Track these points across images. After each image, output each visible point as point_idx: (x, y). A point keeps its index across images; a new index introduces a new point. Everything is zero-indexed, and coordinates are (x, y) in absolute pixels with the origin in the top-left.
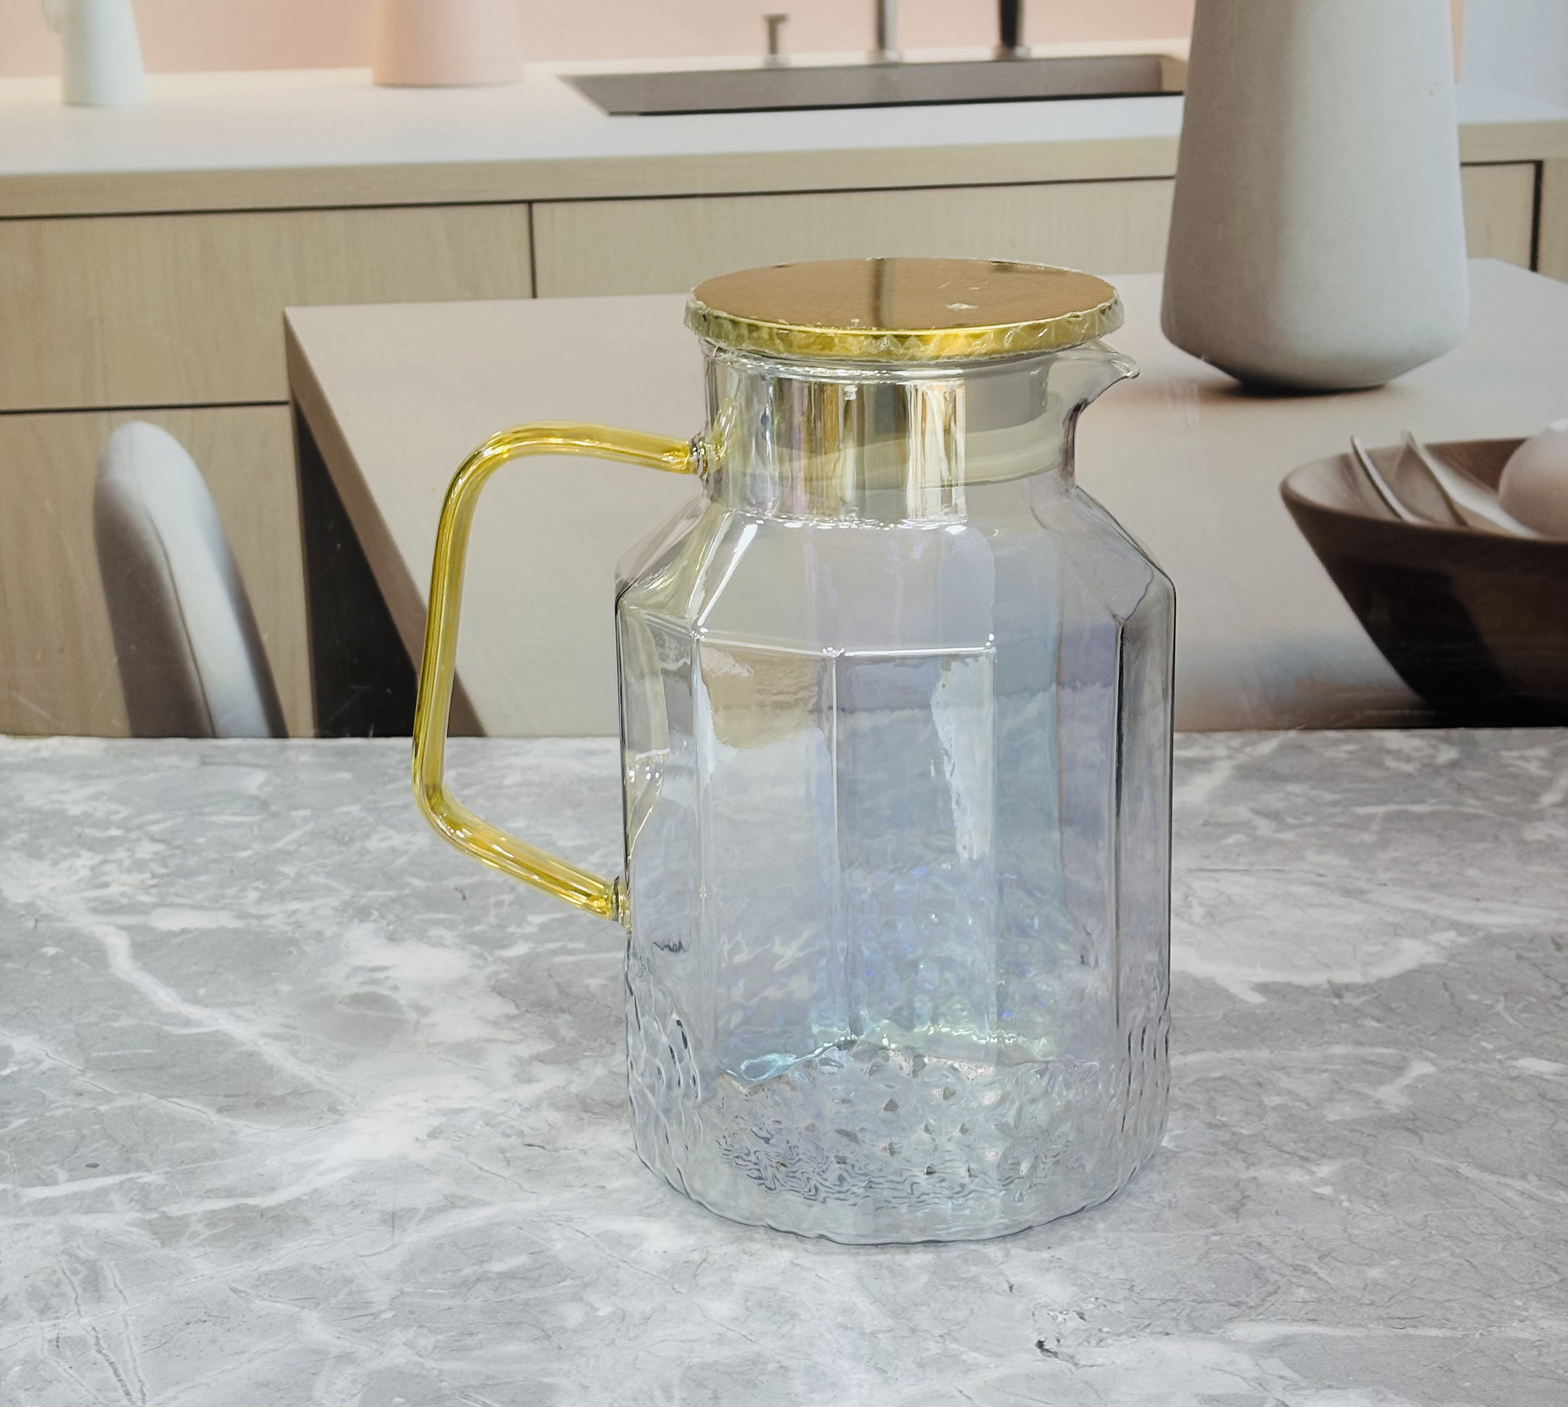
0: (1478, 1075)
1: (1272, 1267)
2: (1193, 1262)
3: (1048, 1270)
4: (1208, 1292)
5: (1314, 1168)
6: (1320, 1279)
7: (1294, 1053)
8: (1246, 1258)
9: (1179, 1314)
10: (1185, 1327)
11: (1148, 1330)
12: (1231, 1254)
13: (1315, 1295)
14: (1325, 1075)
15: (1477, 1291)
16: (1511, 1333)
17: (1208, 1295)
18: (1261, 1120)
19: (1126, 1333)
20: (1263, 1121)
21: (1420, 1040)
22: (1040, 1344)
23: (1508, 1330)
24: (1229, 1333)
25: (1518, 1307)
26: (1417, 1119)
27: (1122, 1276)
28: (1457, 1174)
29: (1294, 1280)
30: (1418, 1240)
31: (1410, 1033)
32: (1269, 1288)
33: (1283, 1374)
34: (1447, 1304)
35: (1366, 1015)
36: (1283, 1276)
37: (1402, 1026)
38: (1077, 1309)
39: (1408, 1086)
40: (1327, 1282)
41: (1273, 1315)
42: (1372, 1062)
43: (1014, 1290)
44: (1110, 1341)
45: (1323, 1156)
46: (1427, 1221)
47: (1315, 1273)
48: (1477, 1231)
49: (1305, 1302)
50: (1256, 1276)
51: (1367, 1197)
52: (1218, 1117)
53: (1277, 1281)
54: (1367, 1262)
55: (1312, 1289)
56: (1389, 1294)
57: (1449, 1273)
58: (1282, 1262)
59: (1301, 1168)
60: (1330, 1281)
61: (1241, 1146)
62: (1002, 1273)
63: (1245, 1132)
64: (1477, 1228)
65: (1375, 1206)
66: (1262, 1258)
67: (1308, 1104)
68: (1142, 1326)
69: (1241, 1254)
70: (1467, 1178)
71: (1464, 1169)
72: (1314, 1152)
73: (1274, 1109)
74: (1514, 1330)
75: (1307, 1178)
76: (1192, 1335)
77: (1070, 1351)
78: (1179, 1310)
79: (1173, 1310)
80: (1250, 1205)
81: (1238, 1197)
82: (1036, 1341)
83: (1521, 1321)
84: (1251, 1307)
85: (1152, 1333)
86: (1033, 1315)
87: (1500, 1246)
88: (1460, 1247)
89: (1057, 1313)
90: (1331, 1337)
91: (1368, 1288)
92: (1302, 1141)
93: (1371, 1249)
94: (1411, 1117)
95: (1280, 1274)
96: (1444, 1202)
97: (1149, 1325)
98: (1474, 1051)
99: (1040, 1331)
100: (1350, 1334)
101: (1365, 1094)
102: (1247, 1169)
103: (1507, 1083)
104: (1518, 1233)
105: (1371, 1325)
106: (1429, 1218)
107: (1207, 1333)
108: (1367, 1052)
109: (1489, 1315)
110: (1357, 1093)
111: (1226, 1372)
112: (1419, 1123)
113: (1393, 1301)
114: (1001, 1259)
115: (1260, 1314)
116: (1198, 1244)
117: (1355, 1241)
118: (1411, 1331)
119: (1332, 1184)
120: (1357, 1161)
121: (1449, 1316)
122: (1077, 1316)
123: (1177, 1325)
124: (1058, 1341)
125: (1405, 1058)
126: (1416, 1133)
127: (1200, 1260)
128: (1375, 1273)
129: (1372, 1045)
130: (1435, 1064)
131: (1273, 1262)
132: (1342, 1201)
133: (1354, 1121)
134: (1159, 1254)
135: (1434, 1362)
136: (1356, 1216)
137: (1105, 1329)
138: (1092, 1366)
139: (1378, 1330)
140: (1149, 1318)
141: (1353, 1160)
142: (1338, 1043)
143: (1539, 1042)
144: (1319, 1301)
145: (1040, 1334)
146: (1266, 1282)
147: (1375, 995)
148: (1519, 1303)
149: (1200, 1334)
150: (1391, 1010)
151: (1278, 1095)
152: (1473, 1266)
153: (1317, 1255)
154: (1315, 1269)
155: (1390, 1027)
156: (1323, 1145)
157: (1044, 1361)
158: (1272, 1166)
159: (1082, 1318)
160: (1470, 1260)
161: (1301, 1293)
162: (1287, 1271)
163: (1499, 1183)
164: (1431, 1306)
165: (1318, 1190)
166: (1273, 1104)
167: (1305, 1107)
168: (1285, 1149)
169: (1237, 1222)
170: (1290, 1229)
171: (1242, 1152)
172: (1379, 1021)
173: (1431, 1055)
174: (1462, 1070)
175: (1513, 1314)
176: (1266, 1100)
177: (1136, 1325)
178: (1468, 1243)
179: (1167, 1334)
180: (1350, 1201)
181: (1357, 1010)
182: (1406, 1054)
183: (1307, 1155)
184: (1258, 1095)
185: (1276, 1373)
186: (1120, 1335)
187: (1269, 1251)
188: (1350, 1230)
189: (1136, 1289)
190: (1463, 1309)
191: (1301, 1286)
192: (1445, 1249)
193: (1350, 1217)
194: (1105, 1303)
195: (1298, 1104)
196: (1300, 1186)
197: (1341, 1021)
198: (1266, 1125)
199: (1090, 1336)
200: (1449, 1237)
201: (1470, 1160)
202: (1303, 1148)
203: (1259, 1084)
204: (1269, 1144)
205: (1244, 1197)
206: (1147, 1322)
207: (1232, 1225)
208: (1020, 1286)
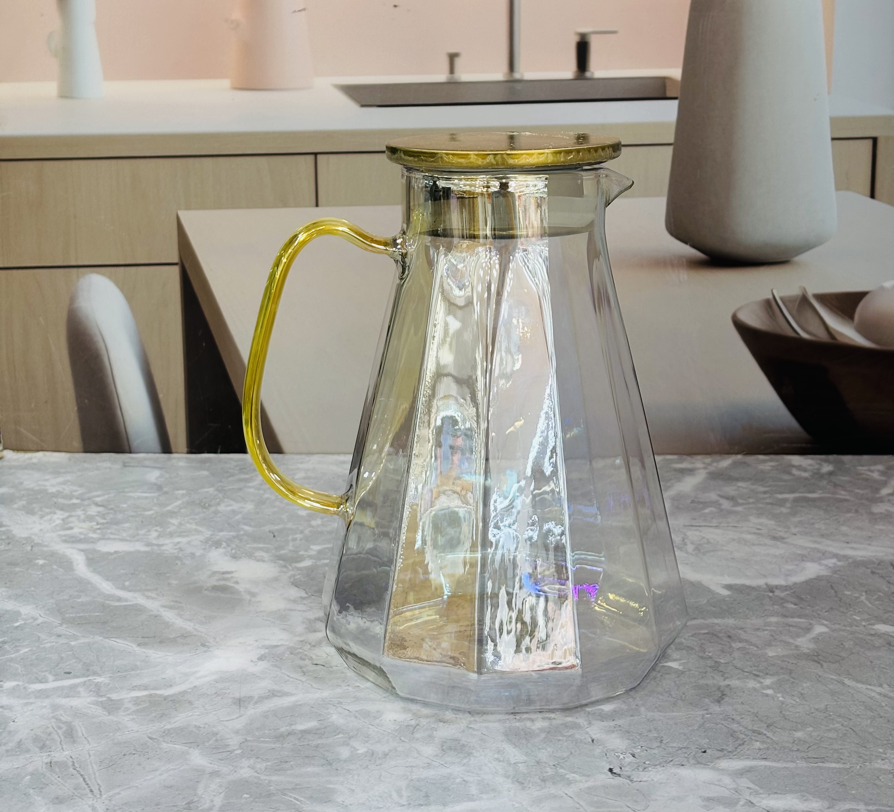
0: (852, 633)
1: (740, 731)
2: (696, 728)
3: (613, 732)
4: (705, 743)
5: (762, 681)
6: (768, 737)
7: (748, 621)
8: (725, 726)
9: (689, 755)
10: (692, 761)
11: (671, 763)
12: (717, 724)
13: (766, 746)
14: (766, 632)
15: (858, 744)
16: (877, 766)
17: (705, 745)
18: (731, 655)
19: (659, 764)
20: (732, 656)
21: (819, 615)
22: (611, 770)
23: (876, 764)
24: (718, 765)
25: (880, 752)
26: (819, 655)
27: (656, 735)
28: (843, 684)
29: (753, 738)
30: (823, 718)
31: (813, 611)
32: (739, 742)
33: (749, 786)
34: (841, 751)
35: (788, 602)
36: (747, 735)
37: (808, 608)
38: (631, 752)
39: (813, 638)
40: (772, 739)
41: (743, 756)
42: (792, 626)
43: (594, 742)
44: (650, 769)
45: (767, 674)
46: (827, 708)
47: (765, 734)
48: (856, 713)
49: (760, 749)
50: (732, 735)
51: (793, 695)
52: (707, 653)
53: (744, 738)
54: (794, 729)
55: (763, 742)
56: (808, 745)
57: (841, 735)
58: (746, 728)
59: (755, 680)
60: (774, 738)
61: (720, 669)
62: (587, 733)
63: (722, 661)
64: (855, 712)
65: (798, 700)
66: (735, 726)
67: (758, 647)
68: (668, 761)
69: (722, 724)
70: (849, 686)
71: (847, 681)
72: (762, 672)
73: (738, 649)
74: (879, 764)
75: (758, 685)
76: (697, 766)
77: (628, 773)
78: (688, 753)
79: (686, 753)
80: (727, 699)
81: (720, 695)
82: (608, 768)
83: (883, 760)
84: (730, 752)
85: (674, 765)
86: (606, 755)
87: (869, 721)
88: (846, 722)
89: (619, 754)
90: (775, 767)
91: (795, 742)
92: (755, 666)
93: (796, 722)
94: (816, 654)
95: (745, 735)
96: (836, 698)
97: (672, 761)
98: (850, 621)
99: (610, 763)
100: (787, 766)
101: (789, 642)
102: (724, 680)
103: (869, 637)
104: (879, 714)
105: (798, 762)
106: (828, 706)
107: (705, 765)
108: (790, 620)
109: (864, 756)
110: (785, 642)
111: (716, 785)
112: (820, 657)
113: (810, 749)
114: (587, 726)
115: (735, 755)
116: (698, 719)
117: (788, 718)
118: (821, 764)
119: (773, 689)
120: (787, 677)
121: (842, 757)
122: (631, 756)
123: (688, 761)
124: (621, 768)
125: (810, 624)
126: (819, 663)
127: (700, 727)
128: (799, 734)
129: (792, 617)
130: (828, 627)
131: (741, 728)
132: (778, 697)
133: (783, 656)
134: (676, 724)
135: (834, 781)
136: (787, 705)
137: (647, 763)
138: (640, 781)
139: (802, 764)
140: (672, 757)
141: (783, 676)
142: (772, 616)
143: (886, 615)
144: (768, 749)
145: (610, 765)
146: (737, 739)
147: (792, 591)
148: (881, 750)
149: (701, 765)
150: (802, 599)
151: (740, 642)
152: (854, 731)
153: (766, 725)
154: (765, 732)
155: (801, 608)
156: (767, 668)
157: (613, 778)
158: (739, 679)
159: (634, 757)
160: (853, 728)
161: (758, 745)
162: (750, 733)
163: (867, 689)
164: (831, 751)
165: (765, 692)
166: (737, 647)
167: (755, 649)
168: (746, 670)
169: (720, 708)
170: (749, 711)
171: (721, 671)
172: (795, 604)
173: (825, 622)
174: (843, 630)
175: (878, 756)
176: (733, 645)
177: (665, 760)
178: (851, 719)
179: (683, 765)
180: (783, 697)
181: (782, 599)
182: (811, 622)
183: (758, 673)
184: (728, 642)
185: (745, 785)
186: (656, 765)
187: (738, 723)
188: (784, 712)
189: (664, 742)
190: (850, 753)
191: (758, 741)
192: (837, 722)
193: (784, 706)
194: (647, 749)
195: (751, 647)
196: (755, 689)
197: (774, 604)
198: (734, 658)
199: (638, 766)
200: (839, 716)
201: (850, 677)
202: (755, 670)
203: (729, 637)
204: (736, 668)
205: (723, 695)
206: (671, 759)
207: (716, 708)
208: (598, 740)
